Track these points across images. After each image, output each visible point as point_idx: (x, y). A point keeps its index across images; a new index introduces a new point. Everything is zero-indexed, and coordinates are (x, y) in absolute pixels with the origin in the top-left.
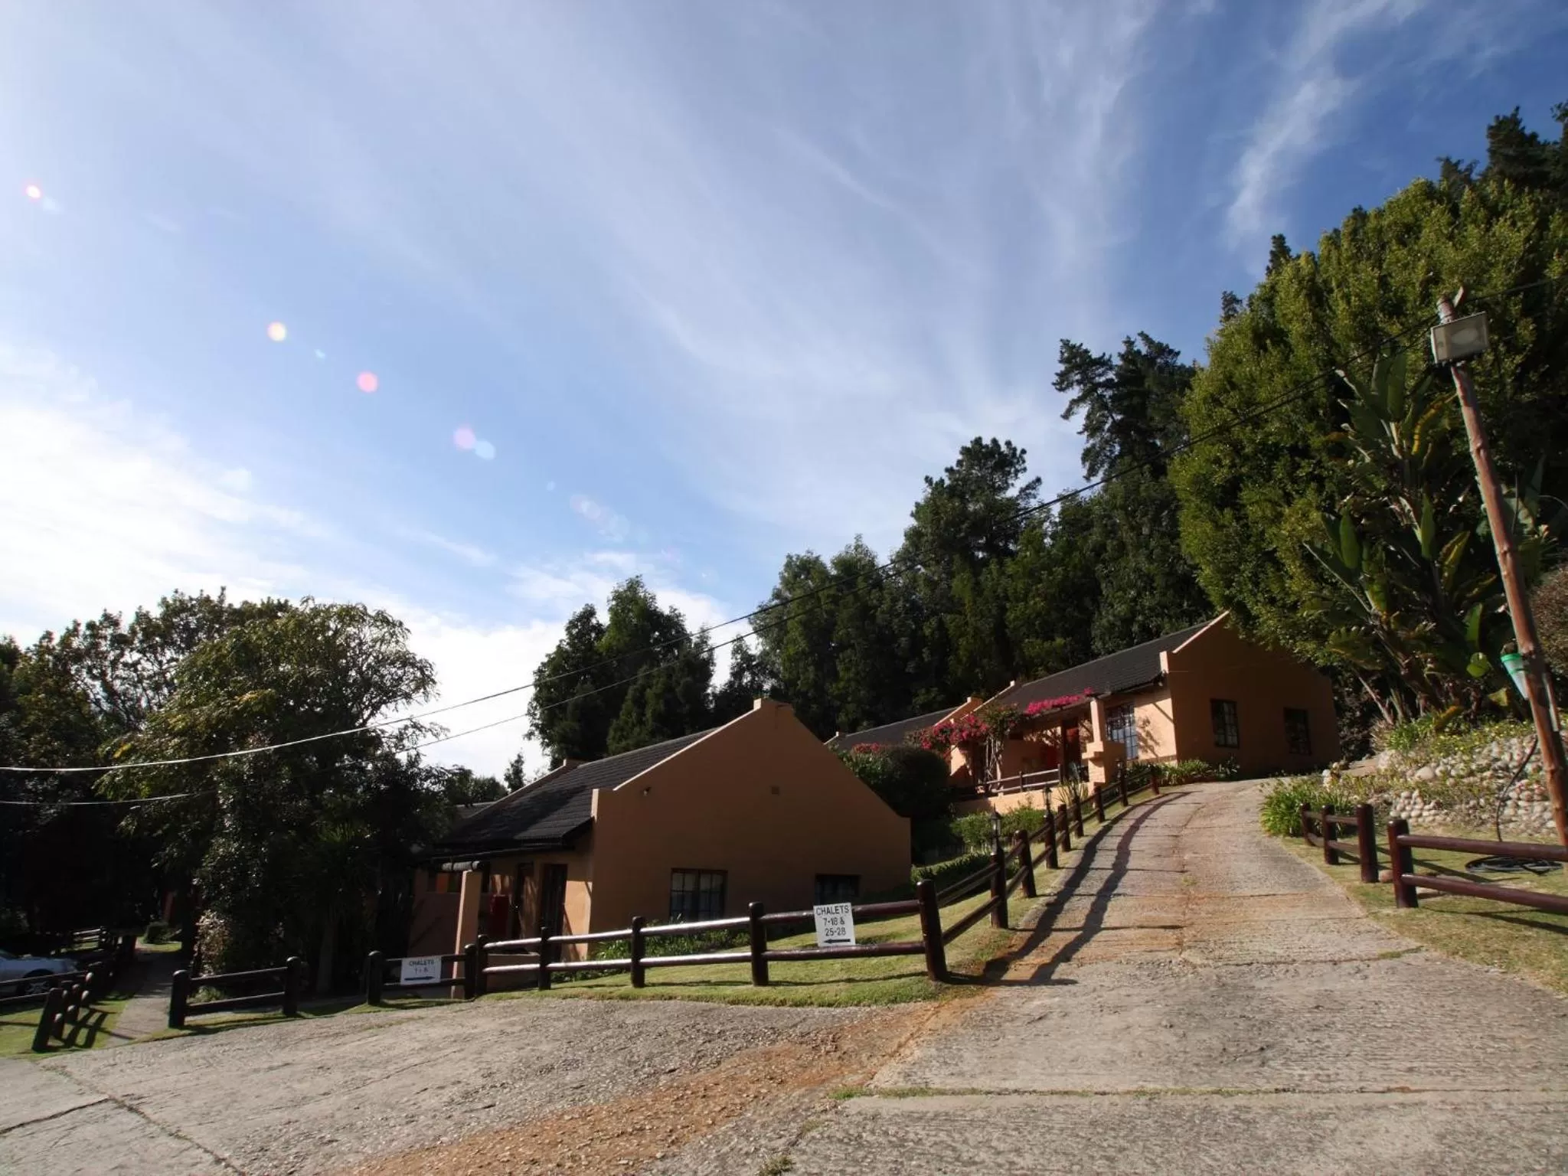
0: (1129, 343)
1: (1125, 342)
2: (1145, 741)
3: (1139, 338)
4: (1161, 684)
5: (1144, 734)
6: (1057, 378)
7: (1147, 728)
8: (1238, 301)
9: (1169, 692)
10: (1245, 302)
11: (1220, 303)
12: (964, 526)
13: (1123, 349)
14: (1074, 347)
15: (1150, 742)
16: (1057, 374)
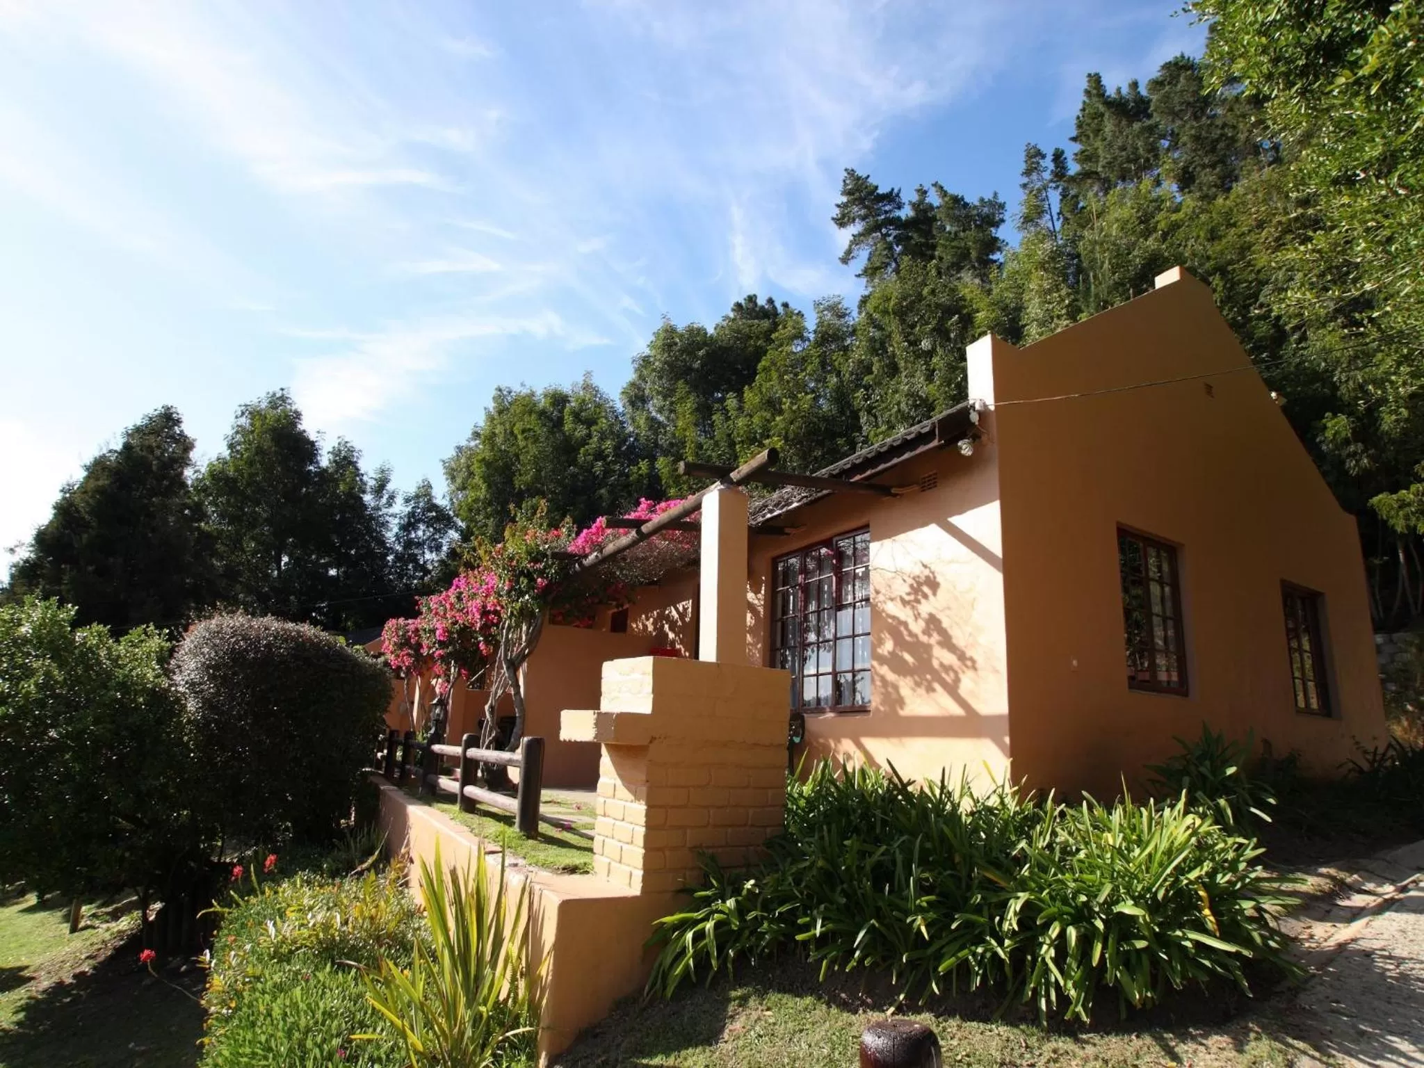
0: (923, 192)
1: (918, 191)
2: (921, 651)
3: (933, 189)
4: (965, 448)
5: (917, 627)
6: (837, 211)
7: (925, 608)
8: (1044, 157)
9: (991, 477)
10: (1050, 157)
11: (1022, 156)
12: (701, 353)
13: (915, 198)
14: (859, 178)
15: (942, 656)
16: (838, 206)
